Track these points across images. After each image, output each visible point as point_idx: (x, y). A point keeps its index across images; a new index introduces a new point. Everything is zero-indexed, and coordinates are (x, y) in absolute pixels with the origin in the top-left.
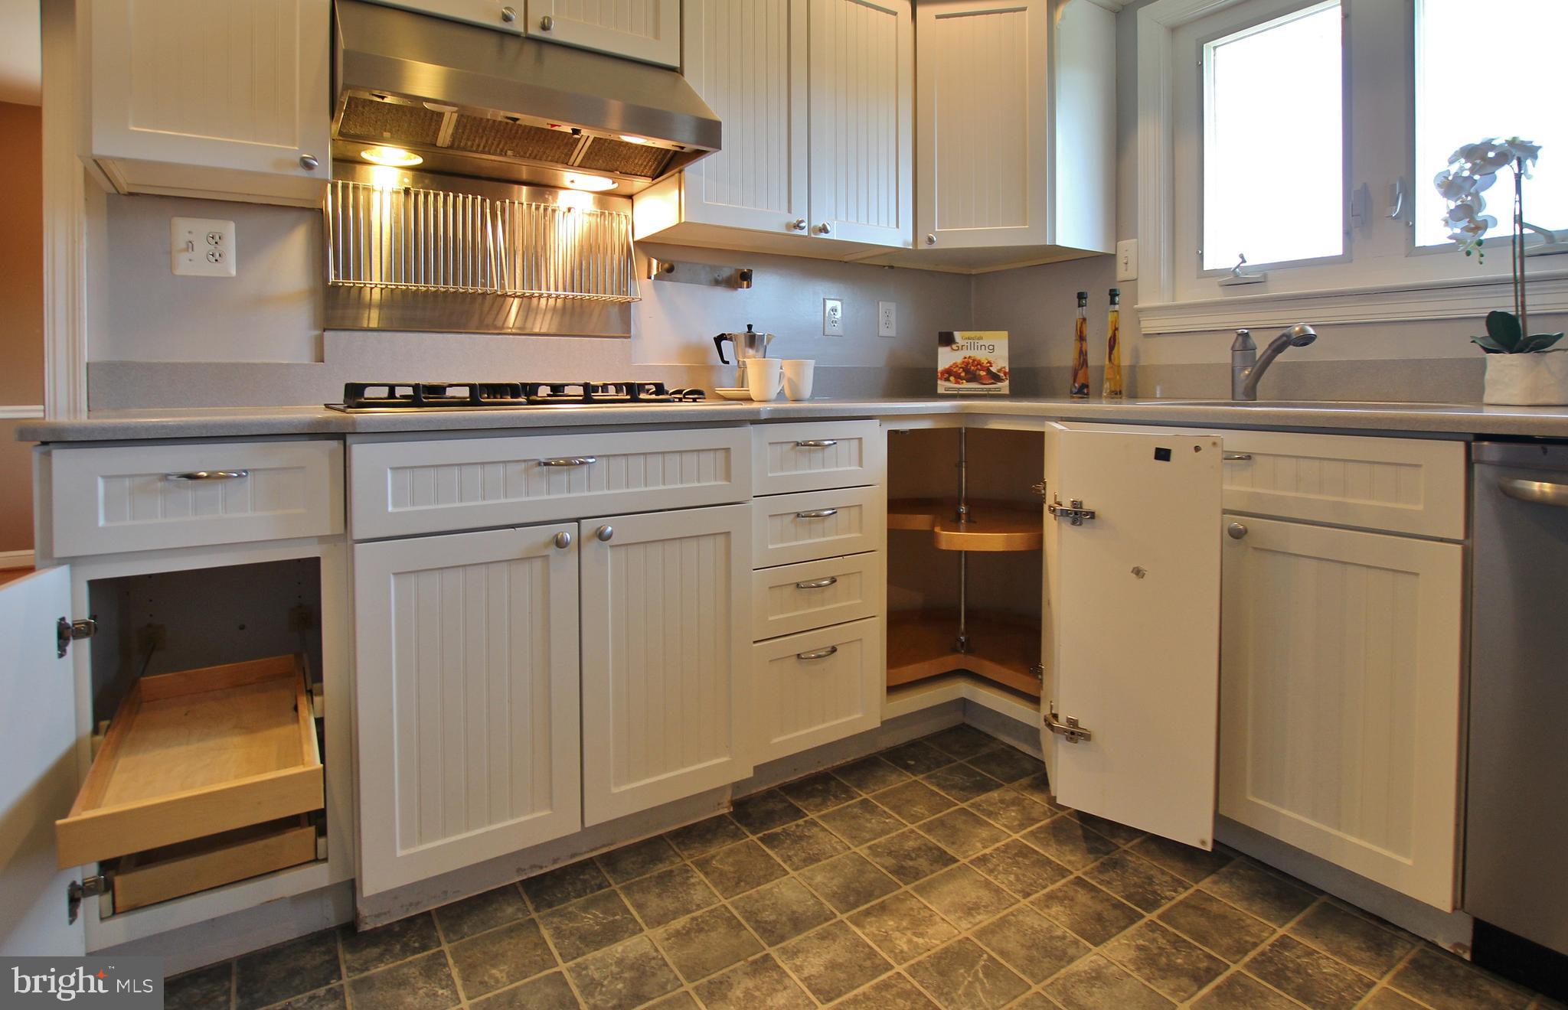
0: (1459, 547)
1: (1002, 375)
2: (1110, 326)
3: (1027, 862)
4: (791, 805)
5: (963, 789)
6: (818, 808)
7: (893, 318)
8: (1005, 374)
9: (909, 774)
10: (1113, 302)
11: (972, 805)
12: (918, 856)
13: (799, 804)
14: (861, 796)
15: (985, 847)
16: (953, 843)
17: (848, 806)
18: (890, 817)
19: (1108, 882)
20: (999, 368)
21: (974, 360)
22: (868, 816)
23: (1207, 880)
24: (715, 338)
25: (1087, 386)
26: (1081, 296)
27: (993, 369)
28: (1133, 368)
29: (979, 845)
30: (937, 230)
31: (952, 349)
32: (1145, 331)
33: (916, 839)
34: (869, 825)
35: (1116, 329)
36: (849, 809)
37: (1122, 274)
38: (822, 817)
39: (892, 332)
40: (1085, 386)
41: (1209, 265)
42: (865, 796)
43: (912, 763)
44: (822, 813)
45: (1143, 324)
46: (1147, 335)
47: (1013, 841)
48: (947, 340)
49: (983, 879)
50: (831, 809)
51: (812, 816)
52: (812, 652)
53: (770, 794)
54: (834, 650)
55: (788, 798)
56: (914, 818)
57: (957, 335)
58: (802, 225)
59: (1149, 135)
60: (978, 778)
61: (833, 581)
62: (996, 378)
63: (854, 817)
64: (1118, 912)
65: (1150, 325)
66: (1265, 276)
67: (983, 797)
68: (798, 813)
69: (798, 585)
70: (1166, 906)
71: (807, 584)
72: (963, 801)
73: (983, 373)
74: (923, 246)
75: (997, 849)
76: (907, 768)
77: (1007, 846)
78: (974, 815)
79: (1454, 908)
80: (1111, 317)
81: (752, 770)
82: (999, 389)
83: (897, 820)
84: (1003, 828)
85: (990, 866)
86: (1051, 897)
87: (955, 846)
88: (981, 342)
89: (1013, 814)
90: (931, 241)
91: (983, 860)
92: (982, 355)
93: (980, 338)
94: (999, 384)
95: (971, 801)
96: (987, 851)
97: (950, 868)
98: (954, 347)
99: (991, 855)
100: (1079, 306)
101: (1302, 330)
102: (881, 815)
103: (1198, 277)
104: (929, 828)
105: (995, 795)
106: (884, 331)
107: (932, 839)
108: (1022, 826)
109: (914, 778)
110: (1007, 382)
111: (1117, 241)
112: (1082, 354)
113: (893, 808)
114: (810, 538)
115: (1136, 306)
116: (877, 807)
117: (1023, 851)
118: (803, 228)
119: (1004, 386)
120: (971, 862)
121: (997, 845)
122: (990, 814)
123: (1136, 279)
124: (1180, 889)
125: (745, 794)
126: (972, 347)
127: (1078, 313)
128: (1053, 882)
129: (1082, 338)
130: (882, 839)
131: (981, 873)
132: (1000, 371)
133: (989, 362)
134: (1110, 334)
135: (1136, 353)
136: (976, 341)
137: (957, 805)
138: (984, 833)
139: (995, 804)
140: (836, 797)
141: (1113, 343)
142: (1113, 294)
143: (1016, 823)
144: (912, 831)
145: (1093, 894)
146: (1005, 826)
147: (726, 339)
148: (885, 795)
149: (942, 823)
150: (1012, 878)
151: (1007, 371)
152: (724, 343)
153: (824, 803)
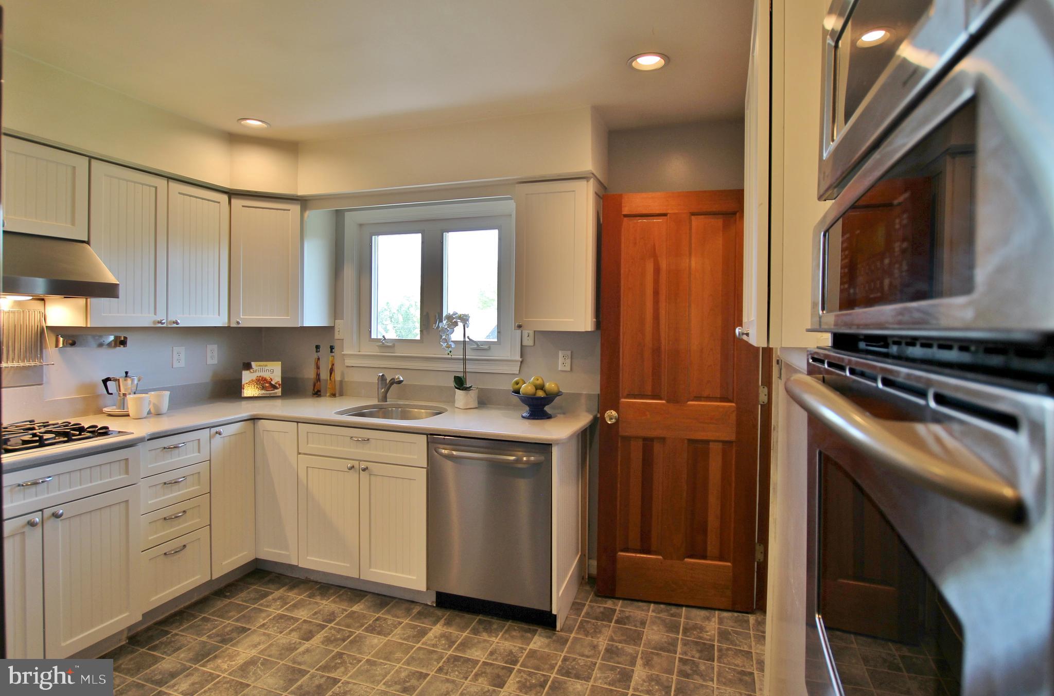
0: (425, 470)
1: (277, 385)
2: (330, 363)
3: (283, 620)
4: (162, 630)
5: (254, 599)
6: (177, 627)
7: (216, 354)
8: (279, 385)
9: (227, 600)
10: (331, 352)
11: (259, 605)
12: (232, 633)
13: (166, 629)
14: (201, 616)
15: (264, 620)
16: (249, 623)
17: (195, 622)
18: (216, 621)
19: (317, 618)
20: (276, 382)
21: (262, 378)
22: (205, 623)
23: (355, 606)
24: (103, 380)
25: (320, 391)
26: (317, 347)
27: (273, 383)
28: (341, 382)
29: (261, 620)
30: (241, 317)
31: (250, 372)
32: (346, 365)
33: (231, 626)
34: (206, 627)
35: (333, 365)
36: (195, 624)
37: (337, 336)
38: (181, 631)
39: (215, 361)
40: (319, 391)
41: (374, 336)
42: (203, 615)
43: (229, 594)
44: (181, 629)
45: (346, 361)
46: (347, 366)
47: (278, 614)
48: (248, 367)
49: (262, 632)
50: (185, 626)
51: (174, 632)
52: (172, 550)
53: (149, 629)
54: (185, 546)
55: (159, 627)
56: (229, 618)
57: (253, 364)
58: (163, 321)
59: (349, 273)
60: (263, 592)
61: (184, 512)
62: (274, 387)
63: (199, 626)
64: (319, 628)
65: (349, 362)
66: (394, 345)
67: (264, 600)
68: (167, 633)
69: (165, 519)
70: (338, 619)
71: (170, 517)
72: (254, 604)
73: (267, 385)
74: (233, 325)
75: (270, 619)
76: (226, 597)
77: (274, 617)
78: (259, 608)
79: (428, 589)
80: (331, 359)
81: (141, 617)
82: (276, 393)
83: (221, 621)
84: (274, 611)
85: (266, 627)
86: (292, 630)
87: (250, 624)
88: (266, 368)
89: (278, 603)
90: (238, 323)
91: (263, 625)
92: (267, 375)
93: (266, 366)
94: (276, 391)
95: (259, 603)
96: (265, 621)
97: (247, 633)
98: (251, 371)
99: (267, 622)
100: (316, 352)
101: (398, 378)
102: (212, 621)
103: (369, 341)
104: (237, 620)
105: (270, 597)
106: (210, 362)
107: (239, 624)
108: (282, 607)
109: (230, 601)
110: (280, 389)
111: (335, 319)
112: (318, 375)
113: (219, 617)
114: (172, 493)
115: (343, 353)
116: (210, 618)
117: (281, 617)
118: (164, 323)
119: (279, 392)
120: (257, 628)
121: (270, 617)
122: (267, 606)
123: (343, 340)
124: (345, 612)
125: (133, 633)
126: (262, 370)
127: (315, 355)
128: (293, 624)
129: (318, 368)
130: (214, 631)
131: (262, 630)
132: (276, 383)
133: (271, 379)
134: (330, 367)
135: (343, 374)
136: (264, 367)
137: (251, 607)
138: (264, 615)
139: (270, 601)
140: (187, 620)
141: (332, 371)
142: (332, 348)
143: (279, 606)
144: (229, 623)
145: (310, 624)
146: (275, 609)
147: (110, 380)
148: (214, 612)
149: (244, 616)
150: (276, 628)
151: (280, 383)
152: (109, 383)
153: (181, 624)
